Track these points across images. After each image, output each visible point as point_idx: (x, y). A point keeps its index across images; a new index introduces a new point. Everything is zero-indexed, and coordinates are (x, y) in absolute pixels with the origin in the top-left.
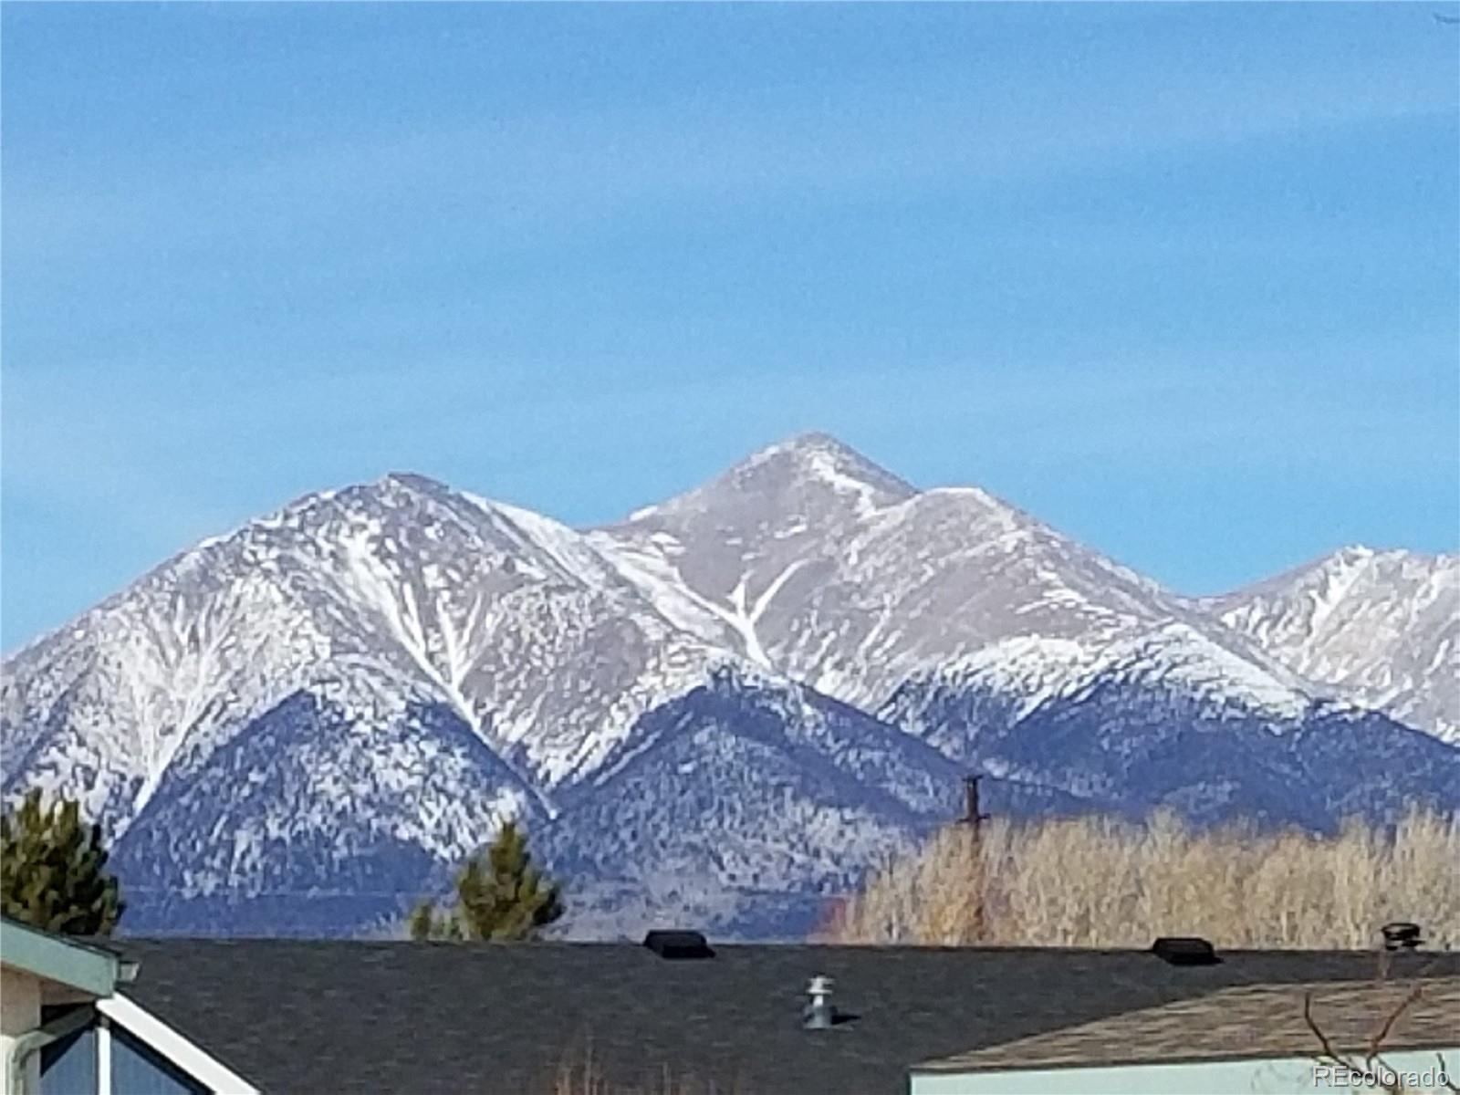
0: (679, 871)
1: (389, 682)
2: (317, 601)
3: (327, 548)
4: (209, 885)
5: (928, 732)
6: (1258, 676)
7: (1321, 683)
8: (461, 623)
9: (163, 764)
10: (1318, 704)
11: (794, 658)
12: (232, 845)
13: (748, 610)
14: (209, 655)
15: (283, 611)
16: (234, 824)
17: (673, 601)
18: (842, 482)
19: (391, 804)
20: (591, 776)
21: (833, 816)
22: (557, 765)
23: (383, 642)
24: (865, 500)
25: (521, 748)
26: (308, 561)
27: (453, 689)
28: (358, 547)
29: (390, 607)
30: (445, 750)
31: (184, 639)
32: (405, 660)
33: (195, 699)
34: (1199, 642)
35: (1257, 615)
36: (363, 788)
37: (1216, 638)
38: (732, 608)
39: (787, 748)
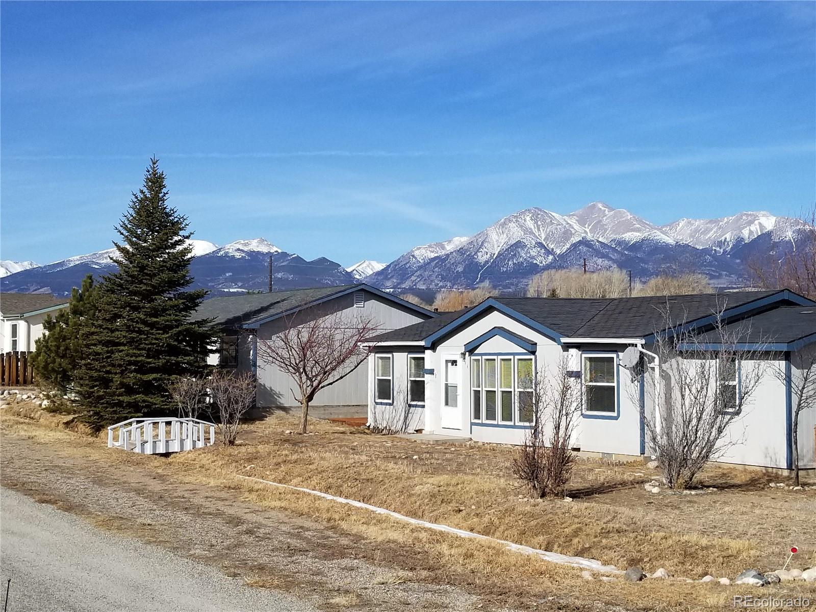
0: (577, 268)
1: (532, 239)
2: (521, 226)
3: (523, 219)
4: (505, 270)
5: (616, 247)
6: (668, 238)
7: (678, 239)
8: (544, 230)
9: (498, 251)
10: (677, 243)
11: (595, 235)
12: (508, 263)
13: (588, 228)
14: (505, 235)
15: (516, 228)
16: (508, 261)
17: (576, 227)
18: (603, 208)
19: (533, 258)
20: (564, 253)
21: (601, 260)
22: (558, 252)
23: (532, 233)
24: (607, 211)
25: (553, 249)
26: (520, 220)
27: (542, 240)
28: (528, 218)
29: (533, 227)
30: (541, 249)
31: (501, 232)
32: (535, 236)
33: (503, 242)
34: (658, 233)
35: (668, 229)
36: (528, 255)
37: (661, 232)
38: (585, 228)
39: (593, 249)
